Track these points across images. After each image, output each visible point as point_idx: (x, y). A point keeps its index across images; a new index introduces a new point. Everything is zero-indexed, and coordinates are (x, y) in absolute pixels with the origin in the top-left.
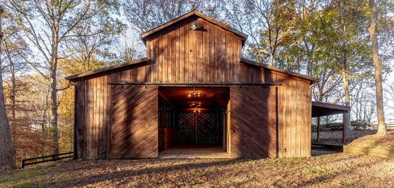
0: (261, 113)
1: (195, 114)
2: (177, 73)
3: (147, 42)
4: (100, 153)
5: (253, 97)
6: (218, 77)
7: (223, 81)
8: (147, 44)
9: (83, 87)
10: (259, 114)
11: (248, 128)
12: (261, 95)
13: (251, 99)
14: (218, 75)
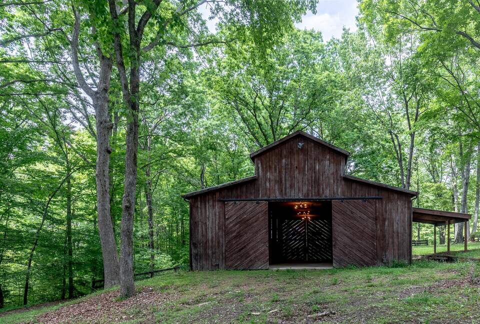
0: (361, 226)
1: (305, 221)
2: (283, 189)
3: (256, 160)
4: (214, 265)
5: (354, 210)
6: (323, 192)
7: (328, 195)
8: (255, 161)
9: (197, 204)
10: (360, 227)
11: (350, 240)
12: (361, 209)
13: (352, 213)
14: (323, 190)
